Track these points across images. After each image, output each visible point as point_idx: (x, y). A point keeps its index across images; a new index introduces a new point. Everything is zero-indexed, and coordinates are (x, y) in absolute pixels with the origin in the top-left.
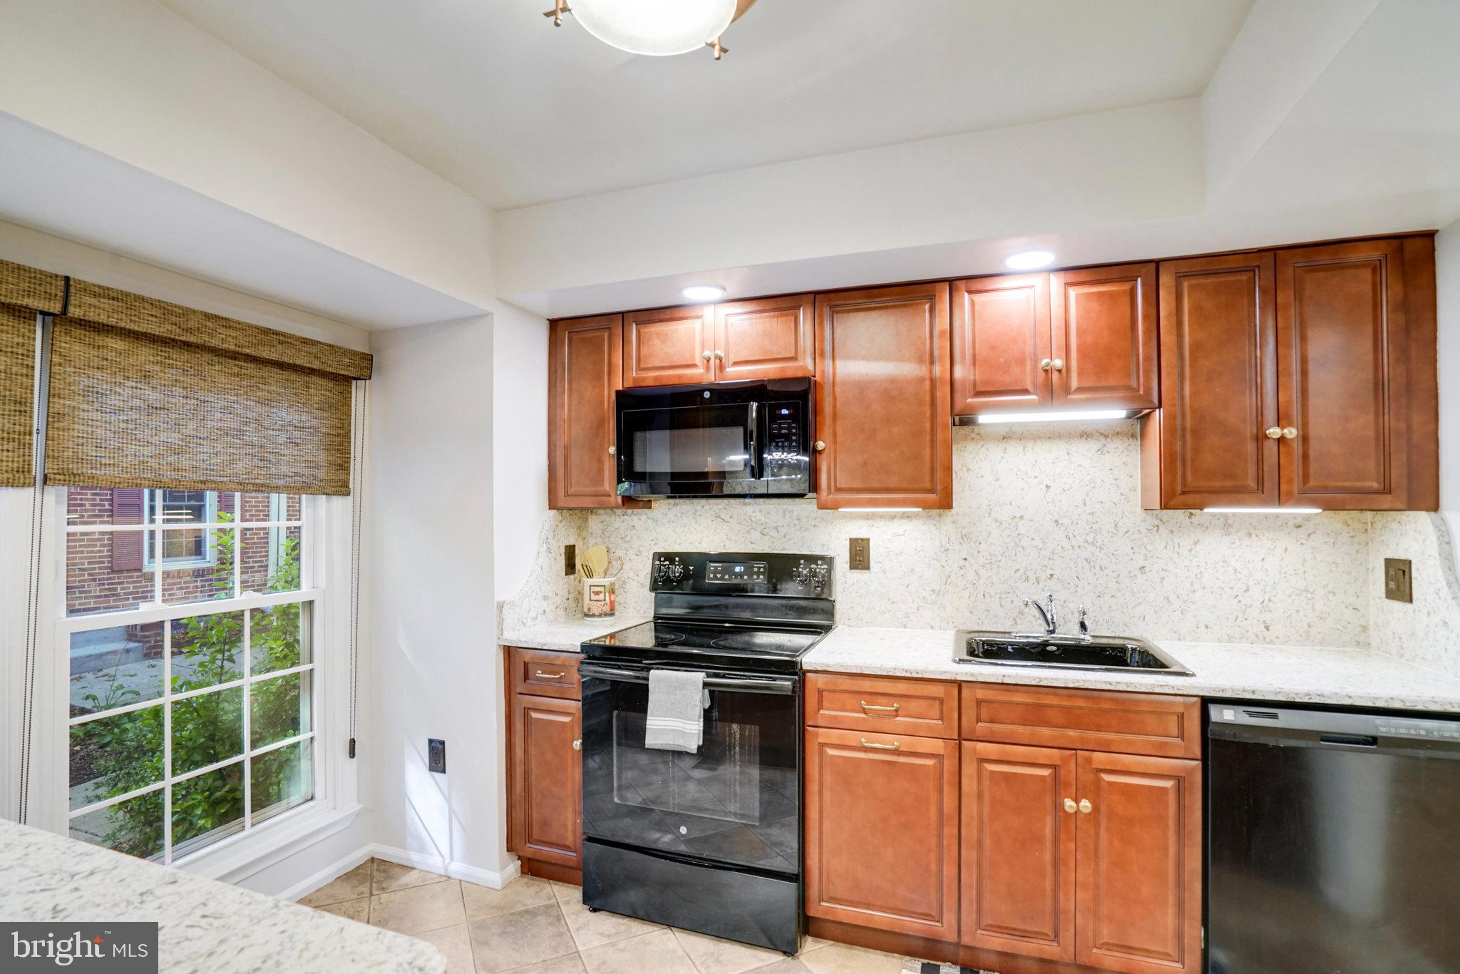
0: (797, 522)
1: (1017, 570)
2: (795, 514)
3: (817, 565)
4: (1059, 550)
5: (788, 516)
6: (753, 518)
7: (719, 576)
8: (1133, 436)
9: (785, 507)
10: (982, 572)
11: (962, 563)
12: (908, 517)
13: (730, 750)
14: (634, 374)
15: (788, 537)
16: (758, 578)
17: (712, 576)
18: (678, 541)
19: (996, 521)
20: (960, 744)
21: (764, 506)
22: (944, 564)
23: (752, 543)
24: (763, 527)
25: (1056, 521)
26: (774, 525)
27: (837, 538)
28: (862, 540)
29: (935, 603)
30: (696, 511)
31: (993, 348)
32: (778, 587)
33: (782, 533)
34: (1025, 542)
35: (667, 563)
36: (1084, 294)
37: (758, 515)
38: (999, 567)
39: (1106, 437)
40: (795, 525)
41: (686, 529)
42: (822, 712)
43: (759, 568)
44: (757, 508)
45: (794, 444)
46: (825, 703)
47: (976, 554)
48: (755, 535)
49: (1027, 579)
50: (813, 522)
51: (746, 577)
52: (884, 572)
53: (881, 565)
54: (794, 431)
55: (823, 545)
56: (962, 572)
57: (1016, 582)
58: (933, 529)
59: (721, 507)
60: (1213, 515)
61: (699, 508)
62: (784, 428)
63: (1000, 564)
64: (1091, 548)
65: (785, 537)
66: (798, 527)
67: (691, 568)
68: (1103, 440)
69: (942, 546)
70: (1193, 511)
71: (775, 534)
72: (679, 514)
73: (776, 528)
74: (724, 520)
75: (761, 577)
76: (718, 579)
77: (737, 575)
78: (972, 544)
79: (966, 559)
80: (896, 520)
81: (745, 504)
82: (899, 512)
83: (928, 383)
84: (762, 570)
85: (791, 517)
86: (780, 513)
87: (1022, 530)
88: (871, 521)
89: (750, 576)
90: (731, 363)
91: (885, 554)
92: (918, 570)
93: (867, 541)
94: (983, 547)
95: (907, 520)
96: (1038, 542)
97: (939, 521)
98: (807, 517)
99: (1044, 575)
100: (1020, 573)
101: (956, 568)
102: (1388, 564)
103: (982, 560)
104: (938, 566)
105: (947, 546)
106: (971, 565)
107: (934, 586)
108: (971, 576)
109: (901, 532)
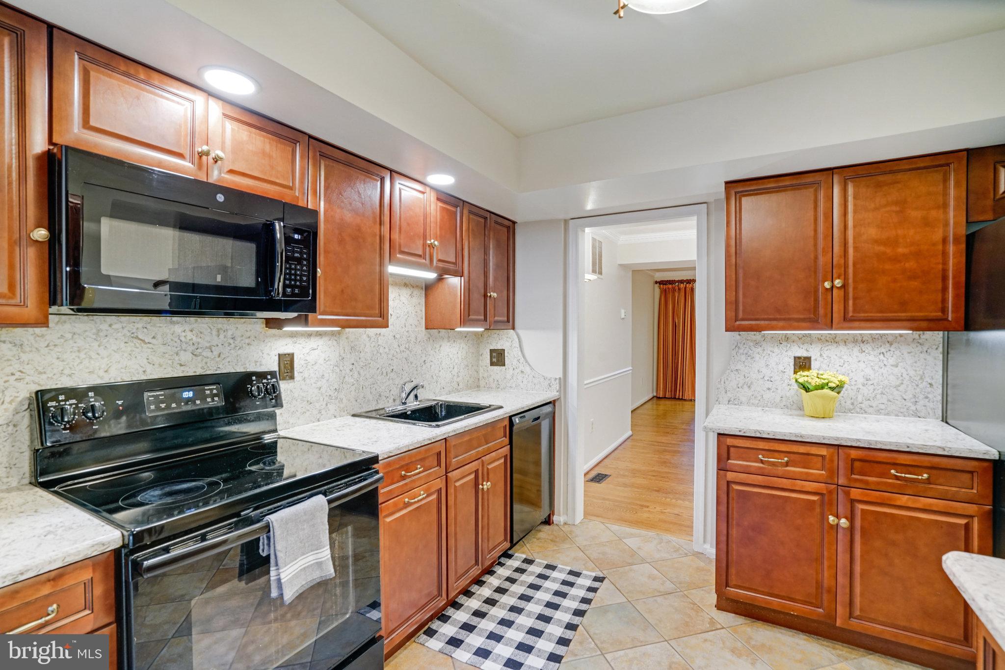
0: (231, 341)
1: (378, 369)
2: (230, 333)
3: (268, 379)
4: (395, 353)
5: (222, 336)
6: (183, 339)
7: (163, 406)
8: (422, 289)
10: (361, 371)
11: (351, 367)
12: (320, 335)
14: (76, 131)
15: (222, 356)
16: (213, 400)
17: (153, 407)
18: (67, 372)
19: (369, 337)
20: (447, 476)
21: (195, 325)
22: (342, 368)
23: (181, 365)
24: (196, 347)
25: (394, 336)
26: (208, 345)
27: (269, 354)
28: (288, 355)
29: (336, 398)
30: (99, 331)
32: (237, 405)
33: (216, 353)
34: (381, 350)
35: (74, 401)
36: (442, 207)
37: (190, 335)
38: (370, 367)
39: (413, 287)
40: (230, 344)
41: (82, 355)
43: (211, 390)
44: (187, 327)
45: (305, 268)
47: (358, 360)
48: (185, 357)
49: (382, 374)
50: (247, 341)
51: (198, 402)
52: (304, 379)
53: (302, 374)
54: (305, 256)
55: (256, 362)
56: (351, 373)
57: (378, 376)
58: (335, 343)
59: (140, 326)
61: (105, 327)
62: (297, 252)
63: (370, 365)
64: (408, 352)
65: (219, 356)
66: (233, 346)
67: (120, 402)
68: (412, 289)
69: (340, 356)
70: (440, 330)
71: (209, 354)
72: (69, 336)
73: (210, 348)
74: (143, 341)
75: (216, 399)
76: (163, 409)
77: (187, 401)
78: (357, 353)
79: (353, 364)
80: (312, 338)
81: (172, 323)
82: (314, 331)
84: (215, 391)
85: (225, 337)
86: (214, 333)
87: (380, 342)
88: (295, 339)
89: (203, 399)
90: (226, 170)
91: (305, 365)
92: (326, 375)
93: (291, 356)
94: (362, 355)
95: (319, 337)
96: (387, 350)
97: (339, 338)
98: (242, 336)
99: (389, 370)
100: (379, 370)
101: (348, 371)
102: (492, 351)
103: (362, 364)
104: (338, 370)
105: (343, 355)
106: (356, 368)
107: (336, 386)
108: (356, 375)
109: (315, 347)
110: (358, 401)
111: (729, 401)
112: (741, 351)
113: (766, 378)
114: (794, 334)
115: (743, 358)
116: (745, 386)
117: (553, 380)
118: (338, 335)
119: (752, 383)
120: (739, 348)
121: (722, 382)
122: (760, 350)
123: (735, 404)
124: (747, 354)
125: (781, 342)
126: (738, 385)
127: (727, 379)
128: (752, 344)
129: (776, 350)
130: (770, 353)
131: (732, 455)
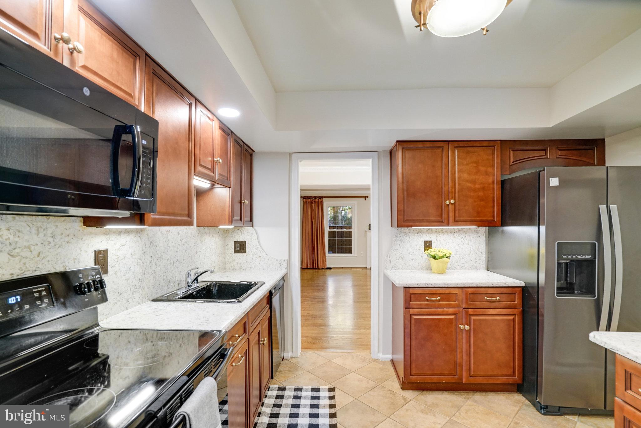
0: (51, 240)
1: (168, 259)
4: (179, 246)
5: (41, 235)
9: (39, 224)
10: (157, 263)
11: (150, 259)
12: (128, 232)
15: (42, 255)
16: (43, 302)
19: (162, 233)
22: (144, 261)
24: (13, 246)
25: (178, 233)
26: (27, 244)
27: (86, 252)
28: (104, 251)
29: (140, 287)
31: (204, 144)
32: (68, 305)
33: (35, 253)
34: (170, 244)
40: (50, 243)
43: (40, 292)
47: (155, 253)
49: (170, 264)
50: (67, 239)
51: (27, 306)
52: (116, 273)
53: (114, 269)
55: (75, 259)
56: (150, 265)
57: (167, 266)
58: (139, 239)
63: (163, 257)
64: (186, 245)
65: (39, 256)
66: (52, 244)
69: (143, 250)
71: (28, 254)
73: (29, 247)
75: (46, 301)
77: (16, 307)
78: (154, 247)
79: (152, 257)
80: (122, 235)
84: (43, 293)
85: (45, 235)
87: (169, 238)
88: (108, 236)
89: (31, 303)
91: (116, 260)
92: (133, 268)
93: (106, 251)
94: (158, 248)
95: (127, 234)
96: (174, 244)
97: (142, 234)
98: (62, 234)
99: (175, 260)
100: (169, 261)
101: (148, 263)
102: (236, 243)
103: (157, 256)
104: (141, 263)
105: (145, 249)
106: (153, 260)
107: (140, 277)
108: (154, 266)
109: (124, 243)
110: (156, 287)
111: (392, 268)
112: (398, 238)
113: (411, 254)
114: (424, 228)
115: (399, 242)
116: (400, 259)
117: (282, 261)
118: (141, 232)
119: (404, 257)
120: (397, 237)
121: (389, 257)
122: (407, 238)
123: (395, 269)
124: (401, 240)
125: (418, 233)
126: (397, 258)
127: (391, 255)
128: (403, 234)
129: (415, 237)
130: (413, 239)
131: (412, 299)
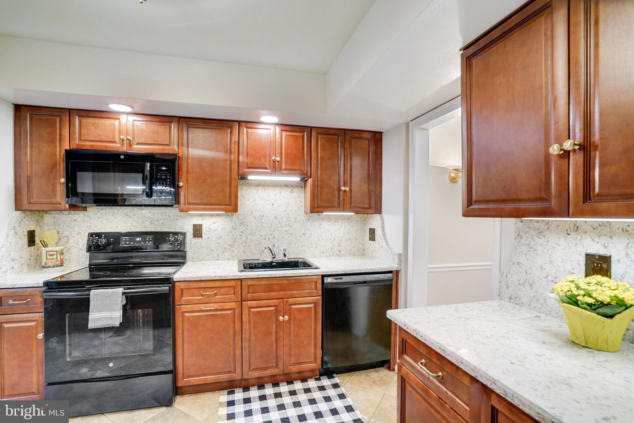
0: (168, 218)
1: (261, 236)
2: (167, 214)
3: (178, 236)
4: (277, 228)
5: (163, 215)
6: (146, 216)
7: (127, 243)
8: (302, 187)
9: (163, 211)
10: (248, 237)
11: (240, 233)
12: (219, 215)
13: (137, 322)
14: (77, 142)
15: (164, 224)
16: (149, 242)
17: (123, 243)
18: (104, 227)
19: (254, 217)
20: (242, 303)
21: (151, 210)
22: (234, 234)
23: (145, 227)
24: (151, 220)
25: (276, 217)
26: (157, 219)
27: (188, 224)
28: (199, 225)
29: (230, 250)
30: (114, 212)
31: (255, 150)
32: (159, 246)
33: (161, 223)
34: (265, 225)
35: (97, 238)
36: (287, 135)
37: (149, 215)
38: (255, 235)
39: (293, 187)
40: (167, 219)
41: (108, 221)
42: (183, 298)
43: (149, 238)
44: (148, 211)
45: (168, 183)
46: (184, 294)
47: (246, 230)
48: (147, 223)
49: (265, 239)
50: (176, 218)
51: (142, 243)
52: (209, 238)
53: (207, 235)
54: (168, 177)
55: (181, 227)
56: (241, 237)
57: (261, 240)
58: (229, 220)
59: (129, 210)
60: (325, 215)
61: (116, 211)
62: (164, 176)
63: (255, 233)
64: (288, 227)
65: (162, 224)
66: (169, 220)
67: (112, 240)
68: (292, 188)
69: (233, 227)
70: (320, 214)
71: (158, 223)
72: (104, 214)
73: (158, 220)
74: (130, 217)
75: (150, 242)
76: (127, 244)
77: (137, 242)
78: (244, 226)
79: (242, 232)
80: (214, 217)
81: (142, 209)
82: (215, 213)
83: (229, 162)
84: (151, 239)
85: (165, 216)
86: (160, 214)
87: (263, 220)
88: (203, 217)
89: (145, 242)
90: (135, 143)
91: (209, 231)
92: (223, 237)
93: (201, 226)
94: (249, 227)
96: (269, 225)
97: (232, 217)
98: (173, 215)
99: (271, 237)
100: (262, 237)
101: (238, 235)
102: (370, 229)
103: (249, 232)
104: (231, 235)
105: (235, 227)
106: (244, 234)
107: (230, 243)
108: (244, 238)
109: (216, 221)
111: (510, 299)
112: (523, 241)
113: (550, 278)
114: (586, 222)
115: (525, 249)
116: (527, 284)
119: (533, 282)
120: (521, 237)
121: (504, 276)
122: (543, 241)
123: (516, 304)
124: (529, 245)
125: (569, 232)
126: (519, 281)
127: (509, 273)
128: (534, 233)
129: (562, 242)
130: (556, 246)
